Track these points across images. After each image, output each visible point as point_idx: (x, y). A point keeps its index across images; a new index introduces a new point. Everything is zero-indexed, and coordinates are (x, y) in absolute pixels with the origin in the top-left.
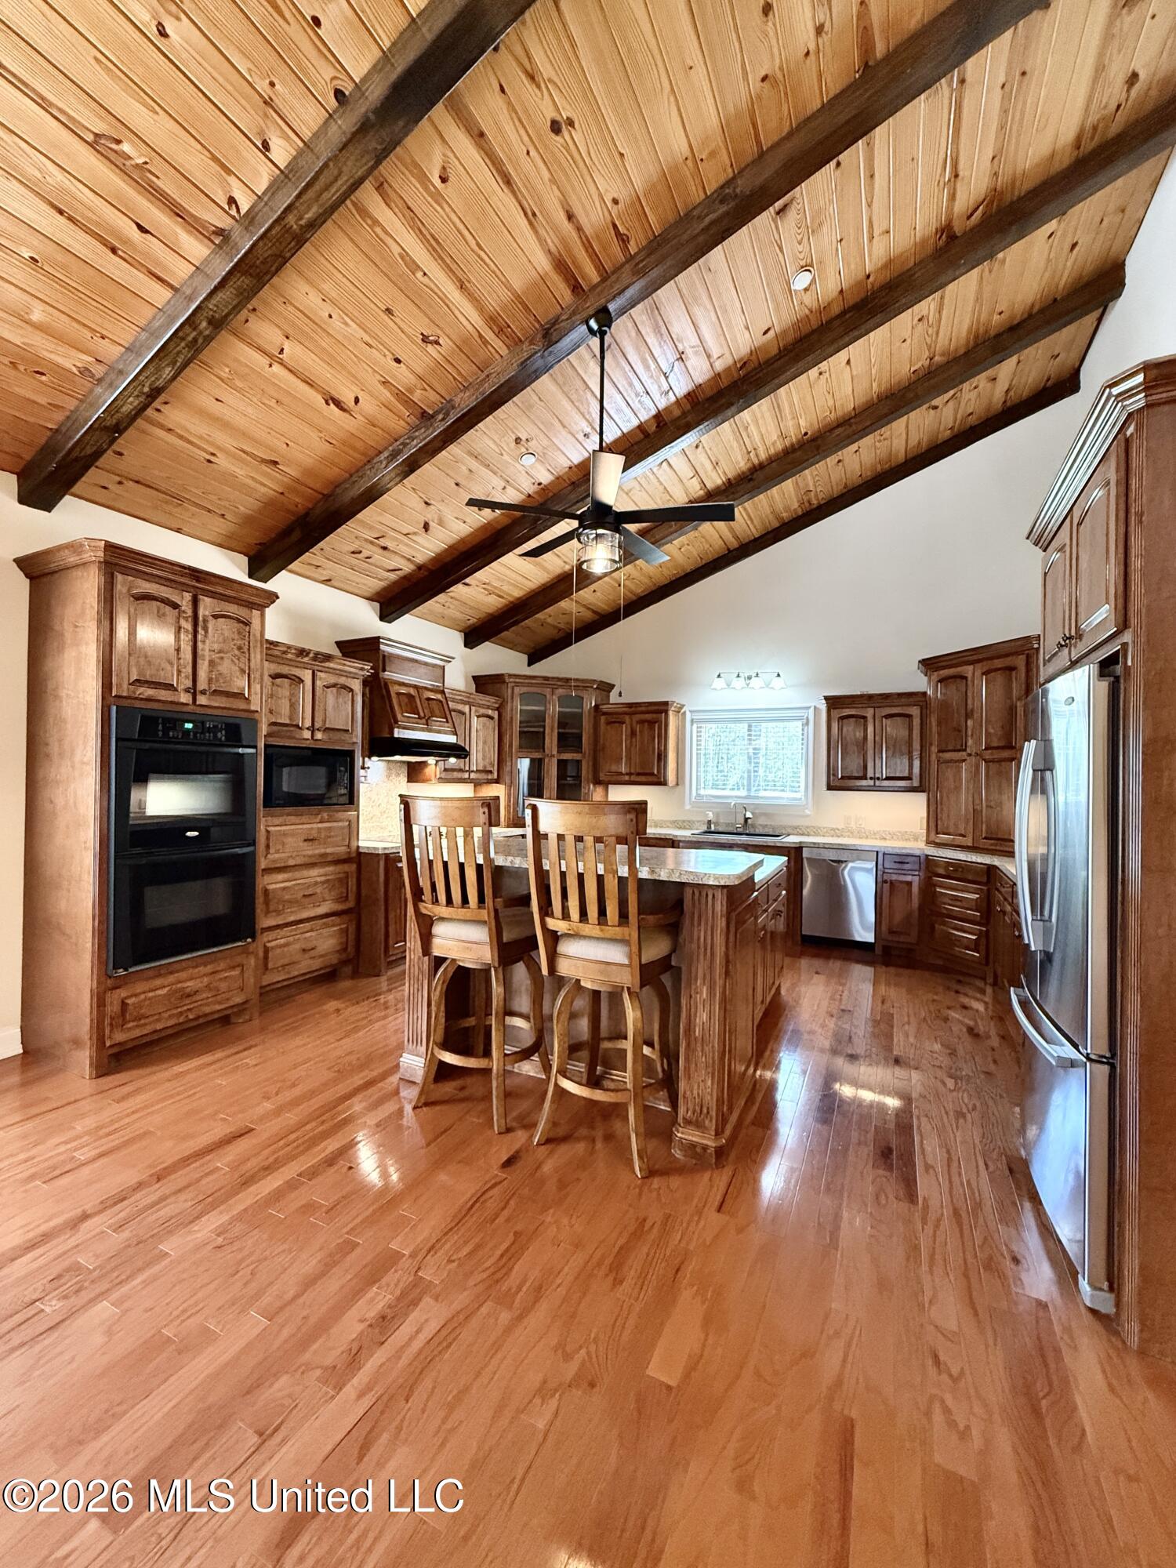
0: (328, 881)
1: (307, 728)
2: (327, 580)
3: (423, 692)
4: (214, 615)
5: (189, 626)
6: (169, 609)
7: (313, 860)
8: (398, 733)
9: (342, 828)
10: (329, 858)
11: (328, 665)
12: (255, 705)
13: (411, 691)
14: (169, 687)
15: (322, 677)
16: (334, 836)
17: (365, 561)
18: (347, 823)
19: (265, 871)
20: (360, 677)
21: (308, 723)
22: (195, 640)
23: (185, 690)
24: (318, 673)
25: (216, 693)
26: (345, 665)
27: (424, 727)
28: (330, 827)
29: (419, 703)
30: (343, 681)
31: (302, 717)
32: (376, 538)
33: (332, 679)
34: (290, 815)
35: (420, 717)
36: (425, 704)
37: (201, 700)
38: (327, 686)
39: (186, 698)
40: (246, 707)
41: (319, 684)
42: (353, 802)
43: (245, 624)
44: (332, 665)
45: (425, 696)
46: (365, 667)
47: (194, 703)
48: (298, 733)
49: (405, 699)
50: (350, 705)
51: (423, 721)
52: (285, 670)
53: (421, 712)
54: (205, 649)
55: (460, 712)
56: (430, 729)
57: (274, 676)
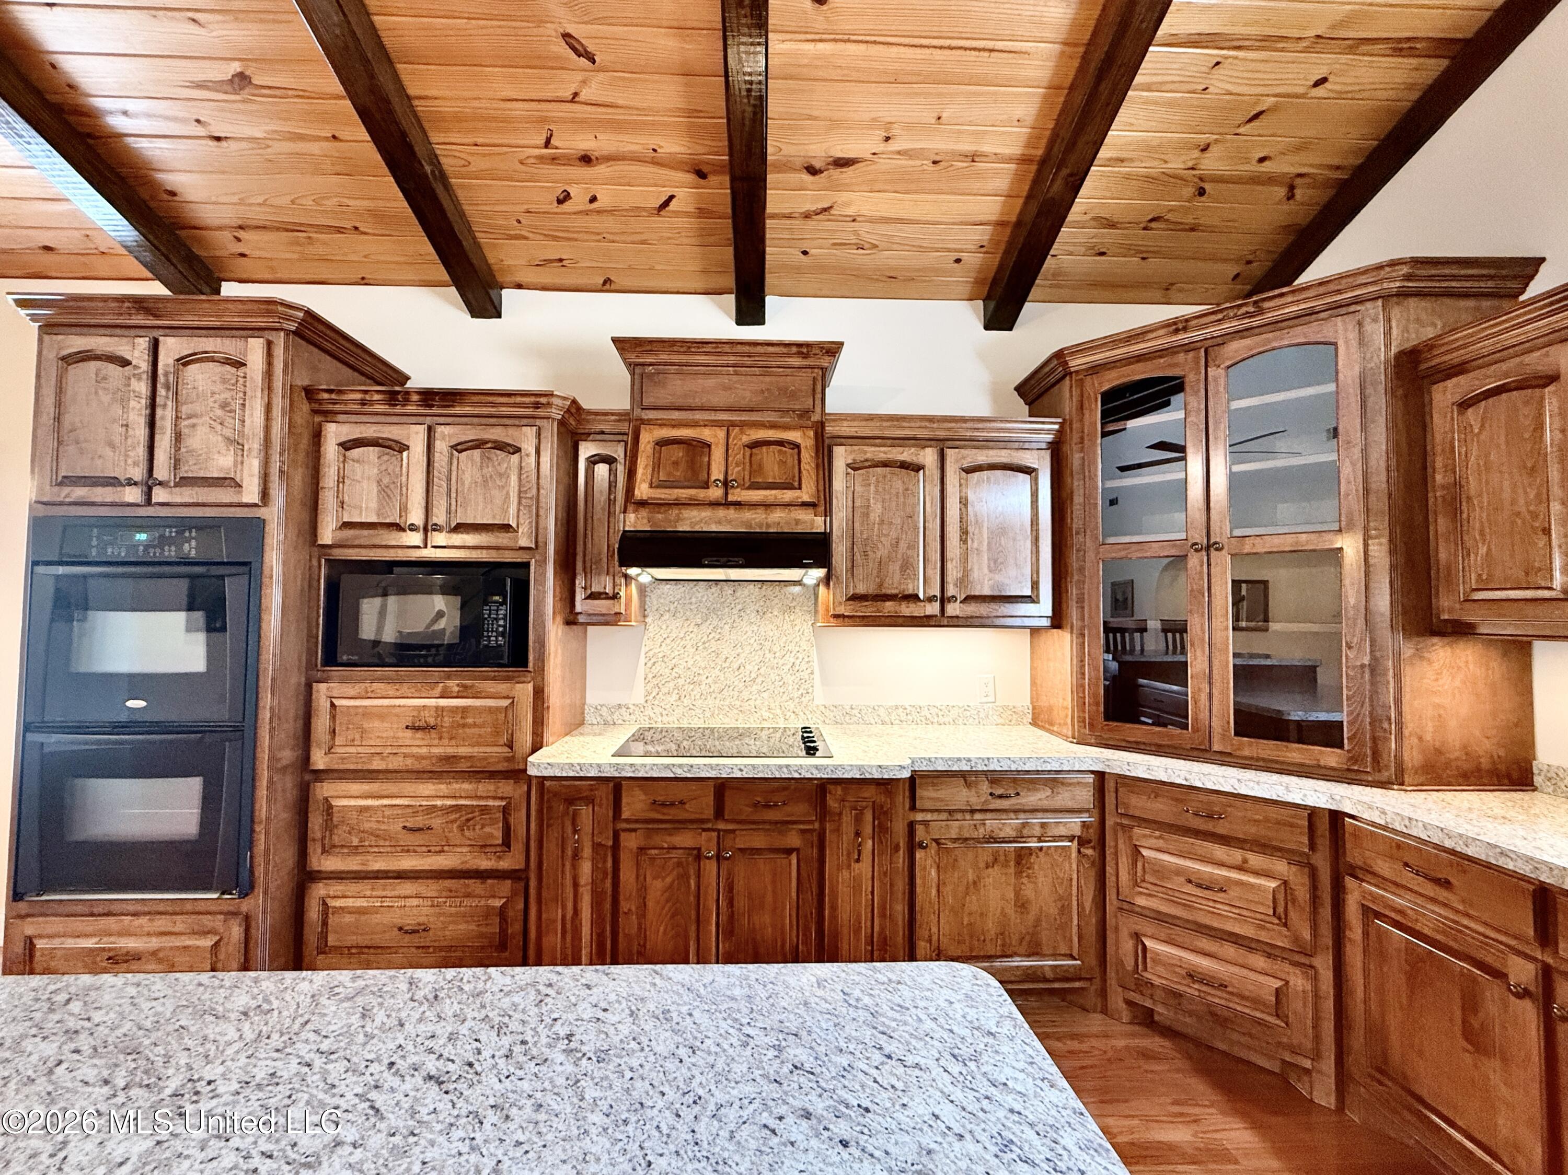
0: (458, 808)
1: (413, 528)
2: (605, 283)
3: (742, 432)
4: (184, 361)
5: (143, 387)
6: (113, 370)
7: (425, 765)
8: (634, 521)
9: (491, 710)
10: (463, 766)
11: (457, 410)
12: (251, 494)
13: (706, 434)
14: (113, 482)
15: (447, 435)
16: (475, 725)
17: (599, 212)
18: (506, 703)
19: (320, 775)
20: (538, 422)
21: (416, 516)
22: (153, 406)
23: (131, 483)
24: (440, 429)
25: (185, 482)
26: (494, 405)
27: (715, 504)
28: (465, 710)
29: (718, 454)
30: (496, 434)
31: (404, 509)
32: (547, 144)
33: (470, 434)
34: (380, 680)
35: (706, 485)
36: (738, 455)
37: (159, 495)
38: (460, 448)
39: (133, 495)
40: (235, 500)
41: (441, 446)
42: (525, 663)
43: (239, 364)
44: (468, 410)
45: (745, 439)
46: (543, 400)
47: (148, 502)
48: (395, 538)
49: (678, 453)
50: (514, 479)
51: (716, 493)
52: (370, 432)
53: (717, 473)
54: (165, 417)
55: (904, 465)
56: (738, 504)
57: (347, 446)
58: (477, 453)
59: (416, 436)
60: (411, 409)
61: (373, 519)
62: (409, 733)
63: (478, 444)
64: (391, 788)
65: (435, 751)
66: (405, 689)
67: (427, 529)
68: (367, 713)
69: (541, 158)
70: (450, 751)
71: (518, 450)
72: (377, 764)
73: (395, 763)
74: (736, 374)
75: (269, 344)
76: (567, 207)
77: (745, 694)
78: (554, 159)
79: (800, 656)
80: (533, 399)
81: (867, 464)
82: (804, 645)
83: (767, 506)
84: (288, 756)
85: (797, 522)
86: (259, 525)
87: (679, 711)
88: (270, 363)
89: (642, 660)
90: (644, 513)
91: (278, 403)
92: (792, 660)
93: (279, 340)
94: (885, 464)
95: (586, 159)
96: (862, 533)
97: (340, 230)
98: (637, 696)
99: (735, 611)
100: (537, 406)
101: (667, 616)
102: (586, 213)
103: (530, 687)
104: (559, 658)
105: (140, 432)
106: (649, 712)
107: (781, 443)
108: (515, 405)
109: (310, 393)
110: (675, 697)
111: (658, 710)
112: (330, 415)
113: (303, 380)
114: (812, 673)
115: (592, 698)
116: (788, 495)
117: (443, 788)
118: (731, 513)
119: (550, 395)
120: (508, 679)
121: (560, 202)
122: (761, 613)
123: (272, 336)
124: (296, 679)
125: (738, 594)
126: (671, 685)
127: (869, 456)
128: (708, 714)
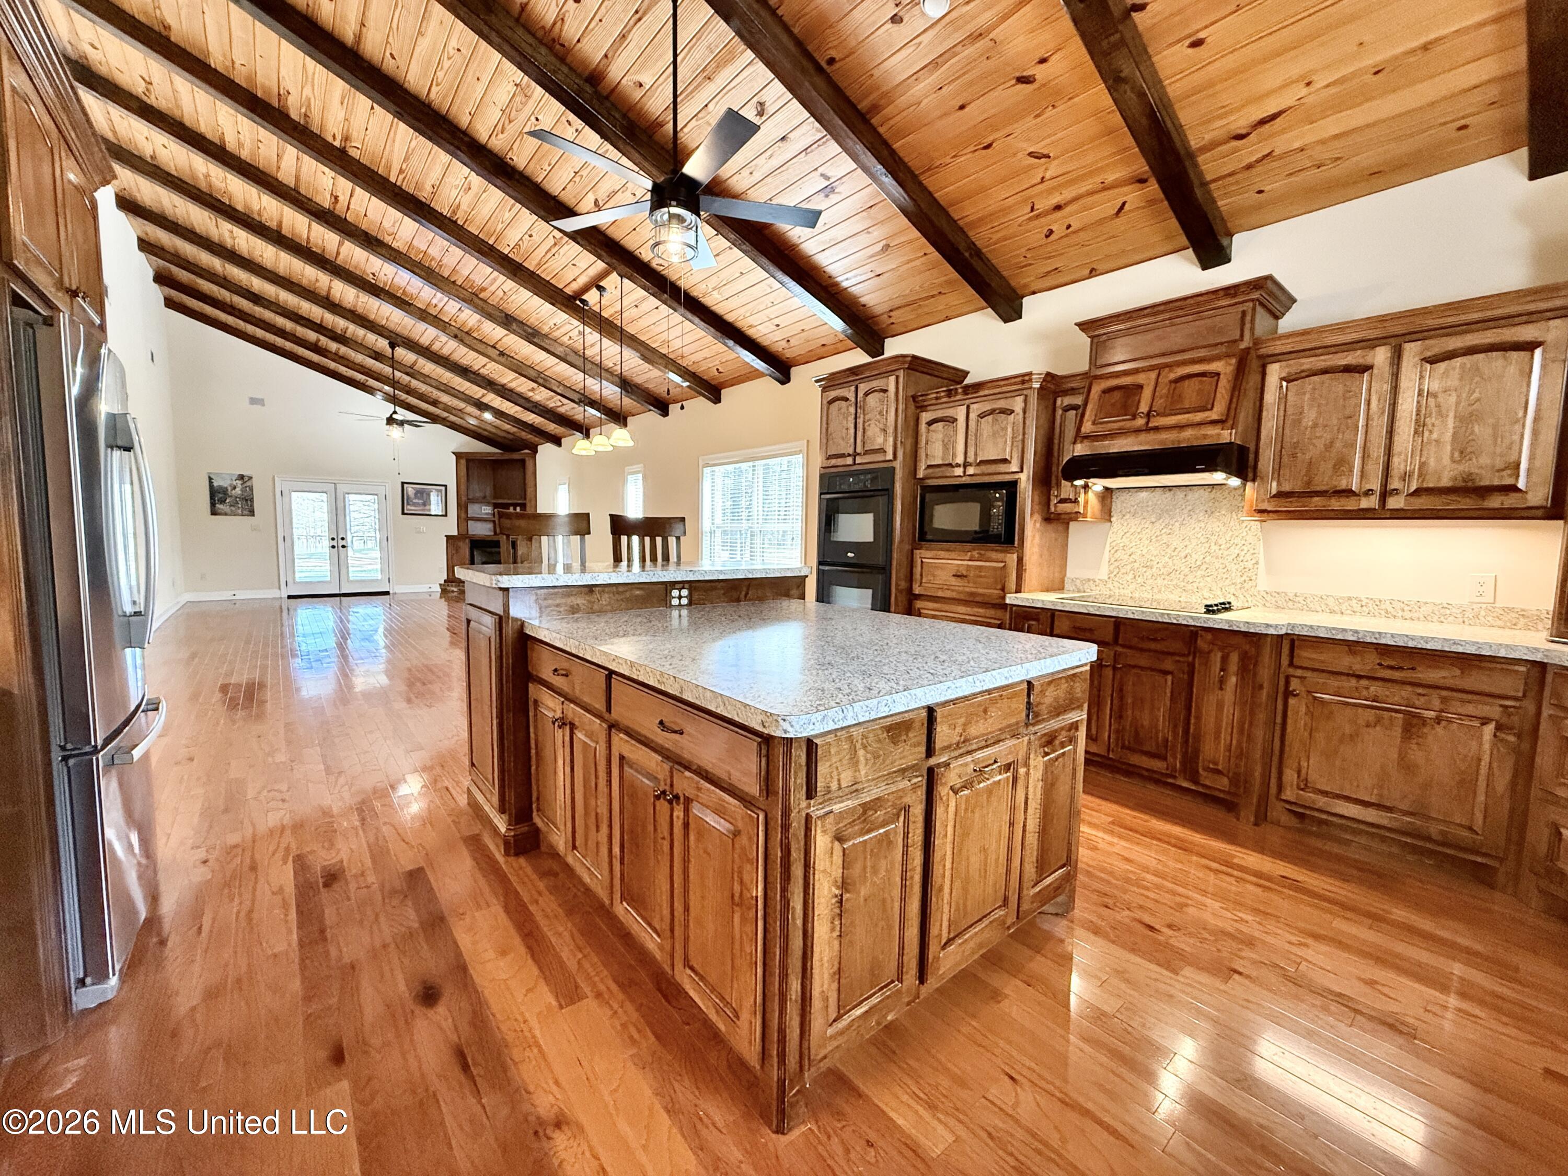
1: (958, 465)
2: (1091, 272)
3: (1170, 371)
4: (866, 394)
5: (852, 410)
6: (843, 403)
7: (962, 597)
8: (1080, 450)
9: (995, 568)
10: (978, 599)
11: (981, 393)
12: (890, 456)
13: (1140, 379)
14: (842, 456)
15: (976, 409)
16: (985, 577)
17: (1074, 232)
18: (1002, 565)
19: (919, 597)
20: (1025, 392)
21: (960, 459)
22: (856, 418)
23: (849, 455)
24: (972, 406)
25: (866, 453)
26: (1001, 386)
27: (1138, 431)
28: (981, 567)
29: (1147, 394)
30: (1002, 404)
31: (954, 455)
32: (1032, 209)
33: (987, 407)
34: (942, 550)
35: (1134, 417)
36: (1163, 390)
37: (858, 460)
38: (982, 416)
39: (849, 461)
40: (882, 459)
41: (973, 416)
42: (1012, 542)
43: (885, 391)
44: (986, 392)
45: (1172, 376)
46: (1027, 378)
47: (855, 464)
48: (948, 472)
49: (1117, 395)
50: (1010, 430)
51: (1140, 422)
52: (939, 414)
53: (1144, 408)
54: (860, 421)
55: (1348, 369)
56: (1156, 429)
57: (930, 423)
58: (990, 418)
59: (961, 413)
60: (958, 397)
61: (940, 462)
62: (953, 579)
63: (992, 412)
64: (946, 607)
65: (967, 589)
66: (953, 555)
67: (966, 465)
68: (937, 567)
69: (1030, 219)
70: (973, 590)
71: (1013, 412)
72: (940, 594)
73: (948, 594)
74: (1172, 325)
75: (897, 377)
76: (1053, 237)
77: (1190, 578)
78: (1038, 216)
79: (1245, 548)
80: (1020, 379)
81: (1303, 374)
82: (1250, 538)
83: (1181, 427)
84: (903, 585)
85: (1205, 436)
86: (894, 468)
87: (1132, 586)
88: (897, 388)
89: (1108, 548)
90: (1086, 443)
91: (901, 407)
92: (1237, 552)
93: (901, 373)
94: (1325, 371)
95: (1058, 208)
96: (1292, 438)
97: (933, 296)
98: (1103, 573)
99: (1185, 511)
100: (1023, 382)
101: (1128, 516)
102: (1066, 236)
103: (1015, 556)
104: (1037, 540)
105: (852, 431)
106: (1110, 585)
107: (1203, 374)
108: (1011, 385)
109: (914, 398)
110: (1131, 576)
111: (1116, 584)
112: (922, 408)
113: (910, 394)
114: (1257, 563)
115: (1071, 573)
116: (1199, 417)
117: (968, 610)
118: (1152, 436)
119: (1030, 374)
120: (1002, 551)
121: (1047, 237)
122: (1210, 513)
123: (897, 373)
124: (907, 547)
125: (1189, 498)
126: (1129, 567)
127: (1305, 367)
128: (1156, 590)
